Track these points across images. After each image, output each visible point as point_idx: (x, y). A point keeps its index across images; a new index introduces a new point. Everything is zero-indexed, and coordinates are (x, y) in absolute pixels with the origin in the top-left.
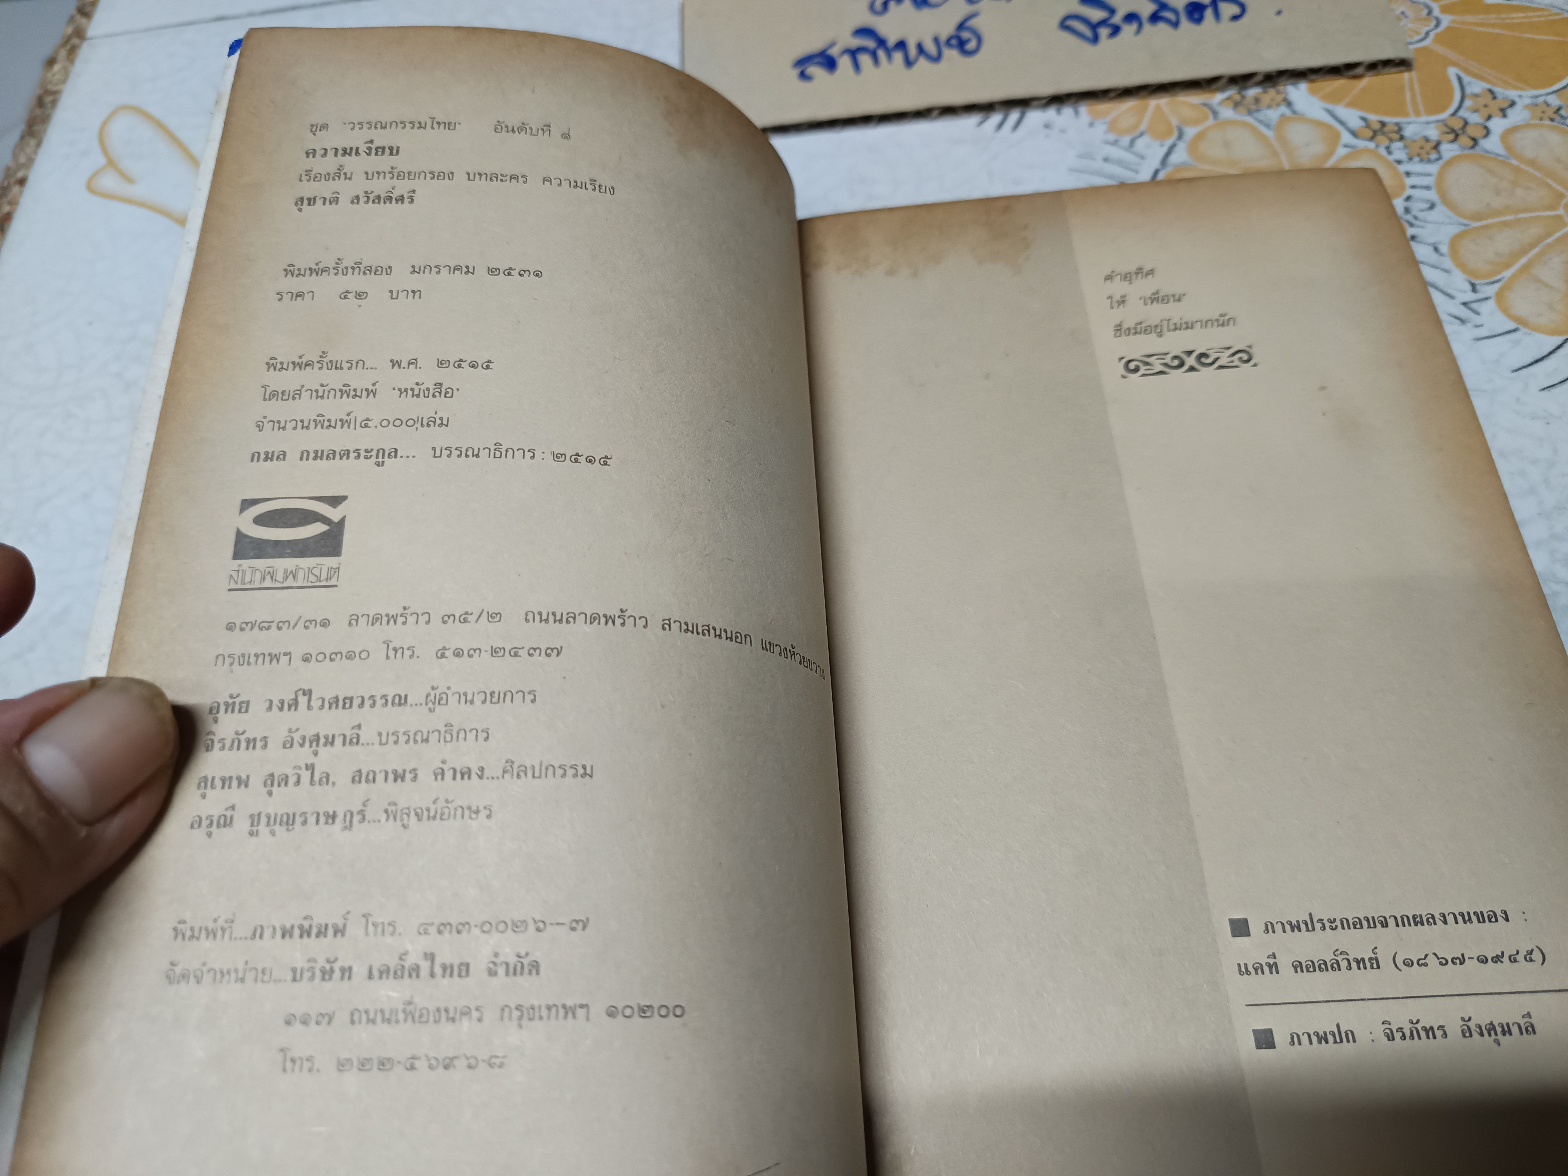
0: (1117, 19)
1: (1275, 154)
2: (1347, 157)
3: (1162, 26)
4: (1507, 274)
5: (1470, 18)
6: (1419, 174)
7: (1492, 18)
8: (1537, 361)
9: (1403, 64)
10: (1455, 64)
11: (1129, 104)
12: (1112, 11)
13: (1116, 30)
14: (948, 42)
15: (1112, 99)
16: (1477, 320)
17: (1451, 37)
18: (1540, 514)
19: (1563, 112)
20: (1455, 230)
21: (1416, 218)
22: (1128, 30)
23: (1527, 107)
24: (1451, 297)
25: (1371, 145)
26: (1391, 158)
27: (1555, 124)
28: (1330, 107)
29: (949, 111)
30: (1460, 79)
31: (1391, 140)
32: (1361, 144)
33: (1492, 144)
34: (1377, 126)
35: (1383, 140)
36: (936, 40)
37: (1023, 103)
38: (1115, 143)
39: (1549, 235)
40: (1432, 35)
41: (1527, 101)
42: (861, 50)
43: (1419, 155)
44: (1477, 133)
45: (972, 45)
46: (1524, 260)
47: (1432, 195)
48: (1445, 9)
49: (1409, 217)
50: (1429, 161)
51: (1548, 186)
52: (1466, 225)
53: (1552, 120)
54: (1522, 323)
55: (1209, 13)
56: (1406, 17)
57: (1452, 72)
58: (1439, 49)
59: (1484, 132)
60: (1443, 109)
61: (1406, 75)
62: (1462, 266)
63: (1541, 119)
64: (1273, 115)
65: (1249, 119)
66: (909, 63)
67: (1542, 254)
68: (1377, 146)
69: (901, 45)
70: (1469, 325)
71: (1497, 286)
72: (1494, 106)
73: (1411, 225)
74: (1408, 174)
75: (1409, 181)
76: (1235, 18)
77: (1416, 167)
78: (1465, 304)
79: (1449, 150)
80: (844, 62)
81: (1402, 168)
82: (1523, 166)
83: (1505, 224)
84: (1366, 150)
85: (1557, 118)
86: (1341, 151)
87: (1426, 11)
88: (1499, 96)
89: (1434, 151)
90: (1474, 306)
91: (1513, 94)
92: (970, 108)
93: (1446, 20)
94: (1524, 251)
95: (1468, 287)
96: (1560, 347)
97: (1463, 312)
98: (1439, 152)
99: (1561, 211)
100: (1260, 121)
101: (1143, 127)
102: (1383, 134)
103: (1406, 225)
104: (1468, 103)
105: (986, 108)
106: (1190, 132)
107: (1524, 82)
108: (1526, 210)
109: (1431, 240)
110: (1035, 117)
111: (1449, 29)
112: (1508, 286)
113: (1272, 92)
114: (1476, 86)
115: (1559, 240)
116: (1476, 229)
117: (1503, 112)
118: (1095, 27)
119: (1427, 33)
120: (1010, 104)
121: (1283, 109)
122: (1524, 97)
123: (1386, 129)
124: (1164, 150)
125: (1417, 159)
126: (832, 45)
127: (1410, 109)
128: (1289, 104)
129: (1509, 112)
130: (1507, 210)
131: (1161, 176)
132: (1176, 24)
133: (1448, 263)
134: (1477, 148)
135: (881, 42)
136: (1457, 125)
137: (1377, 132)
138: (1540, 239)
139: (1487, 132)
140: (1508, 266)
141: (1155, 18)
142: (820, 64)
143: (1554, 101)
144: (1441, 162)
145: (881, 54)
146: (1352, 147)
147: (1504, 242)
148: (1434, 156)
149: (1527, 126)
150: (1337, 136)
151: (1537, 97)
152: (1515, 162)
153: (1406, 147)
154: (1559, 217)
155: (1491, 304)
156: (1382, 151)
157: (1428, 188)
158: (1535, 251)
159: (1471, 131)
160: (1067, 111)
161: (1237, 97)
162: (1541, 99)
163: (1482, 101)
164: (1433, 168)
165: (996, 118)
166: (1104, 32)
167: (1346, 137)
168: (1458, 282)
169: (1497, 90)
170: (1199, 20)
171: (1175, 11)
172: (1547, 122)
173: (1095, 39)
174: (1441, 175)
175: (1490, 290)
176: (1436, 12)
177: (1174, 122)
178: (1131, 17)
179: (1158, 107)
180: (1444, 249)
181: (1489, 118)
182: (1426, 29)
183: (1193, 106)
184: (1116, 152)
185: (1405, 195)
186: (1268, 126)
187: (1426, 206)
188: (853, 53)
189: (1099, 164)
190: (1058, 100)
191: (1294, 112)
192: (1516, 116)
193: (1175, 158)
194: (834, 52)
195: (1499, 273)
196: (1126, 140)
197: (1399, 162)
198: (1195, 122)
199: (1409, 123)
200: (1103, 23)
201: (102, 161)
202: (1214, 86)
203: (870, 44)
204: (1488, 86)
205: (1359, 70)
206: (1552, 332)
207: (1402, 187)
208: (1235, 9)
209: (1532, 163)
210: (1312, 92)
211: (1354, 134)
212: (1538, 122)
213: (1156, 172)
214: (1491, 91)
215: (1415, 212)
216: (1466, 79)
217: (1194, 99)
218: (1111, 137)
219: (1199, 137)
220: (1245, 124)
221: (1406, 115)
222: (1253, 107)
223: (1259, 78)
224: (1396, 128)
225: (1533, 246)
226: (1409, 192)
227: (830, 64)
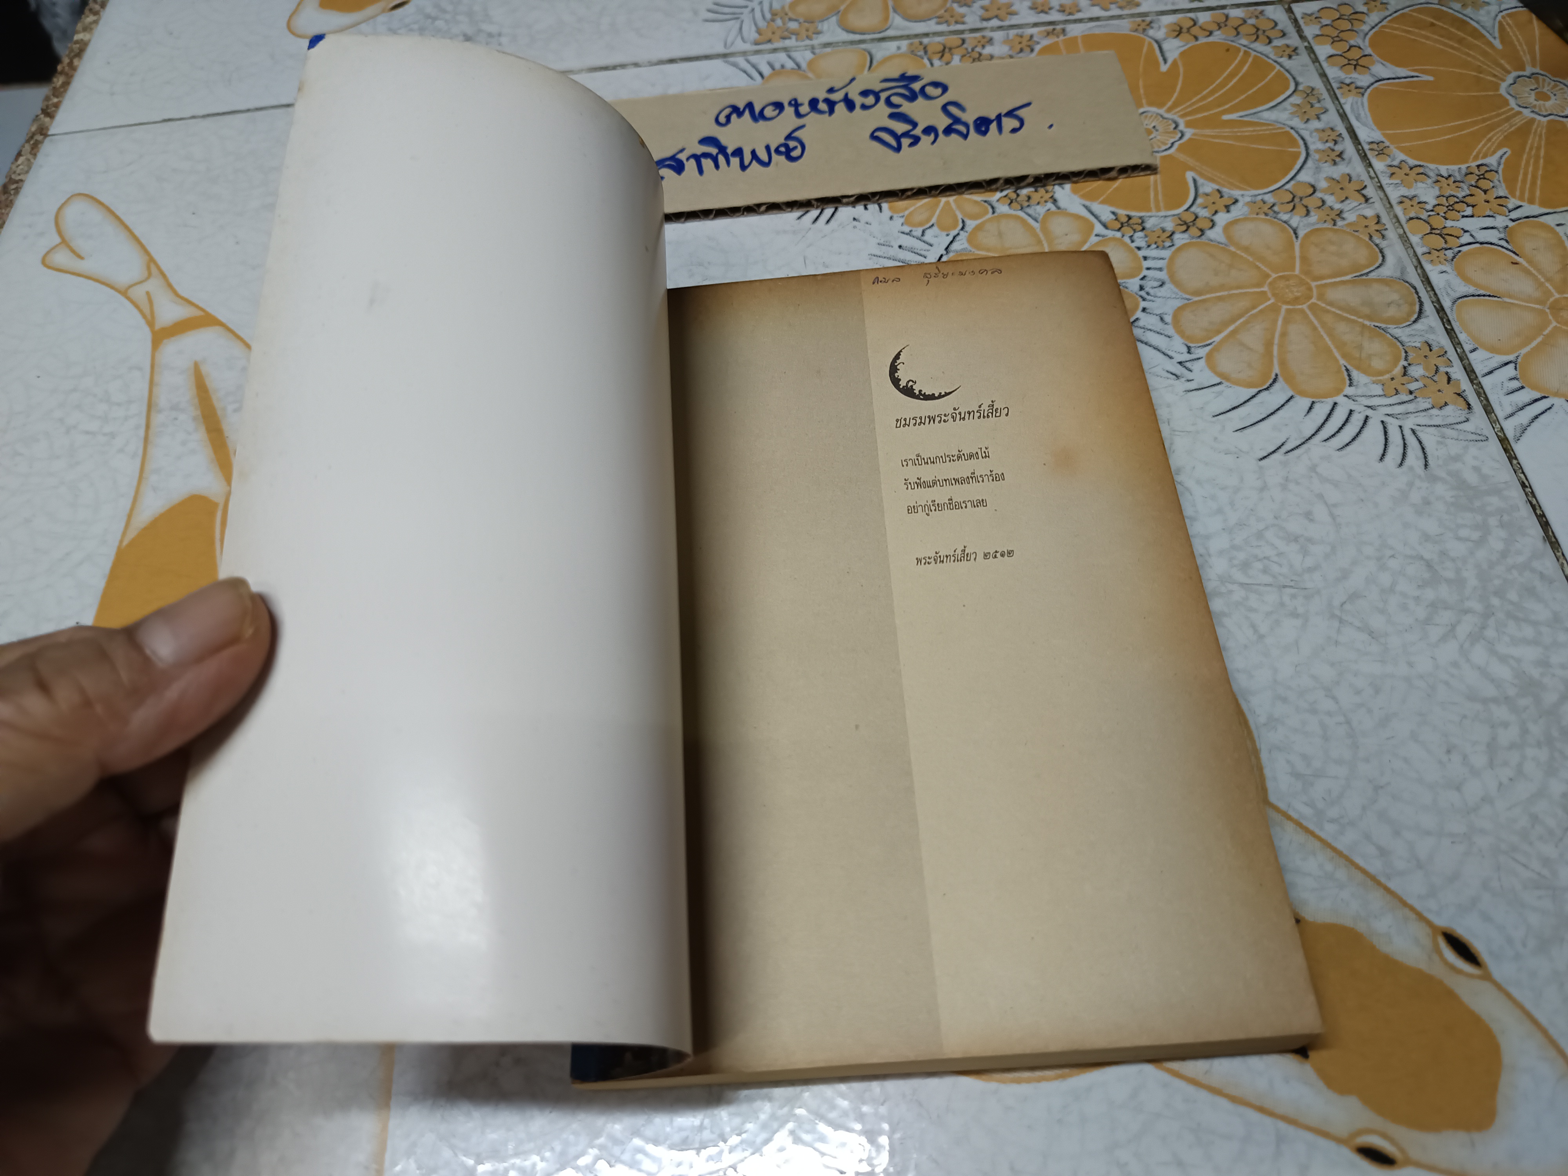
0: (918, 131)
1: (1039, 242)
2: (1097, 244)
3: (954, 136)
4: (1217, 339)
5: (1208, 132)
6: (1154, 258)
7: (1226, 131)
8: (1234, 408)
9: (1149, 169)
10: (1192, 169)
11: (924, 202)
12: (915, 125)
13: (916, 140)
14: (777, 151)
15: (908, 197)
16: (1190, 375)
17: (1193, 147)
18: (1224, 529)
19: (1276, 208)
20: (1178, 303)
21: (1148, 294)
22: (926, 140)
23: (1247, 204)
24: (1171, 358)
25: (1118, 235)
26: (1133, 245)
27: (1267, 217)
28: (1088, 203)
29: (773, 207)
30: (1195, 181)
31: (1135, 231)
32: (1110, 233)
33: (1215, 234)
34: (1125, 219)
35: (1128, 231)
36: (768, 148)
37: (836, 201)
38: (909, 234)
39: (1254, 308)
40: (1176, 145)
41: (1248, 199)
42: (706, 155)
43: (1156, 243)
44: (1205, 224)
45: (796, 153)
46: (1231, 328)
47: (1163, 275)
48: (1188, 125)
49: (1143, 293)
50: (1164, 248)
51: (1258, 268)
52: (1188, 299)
53: (1266, 214)
54: (1225, 378)
55: (993, 126)
56: (1157, 130)
57: (1189, 175)
58: (1182, 157)
59: (1211, 224)
60: (1179, 206)
61: (1152, 178)
62: (1181, 333)
63: (1257, 214)
64: (1040, 210)
65: (1021, 214)
66: (743, 167)
67: (1247, 322)
68: (1123, 236)
69: (739, 152)
70: (1183, 380)
71: (1208, 348)
72: (1221, 203)
73: (1144, 299)
74: (1145, 258)
75: (1146, 264)
76: (1014, 131)
77: (1152, 252)
78: (1180, 363)
79: (1180, 239)
80: (691, 166)
81: (1141, 253)
82: (1238, 252)
83: (1220, 299)
84: (1114, 239)
85: (1271, 213)
86: (1093, 240)
87: (1174, 126)
88: (1226, 196)
89: (1168, 239)
90: (1188, 365)
91: (1236, 193)
92: (792, 205)
93: (1189, 133)
94: (1233, 320)
95: (1185, 350)
96: (1253, 397)
97: (1179, 370)
98: (1172, 240)
99: (1265, 288)
100: (1029, 215)
101: (933, 220)
102: (1128, 225)
103: (1140, 299)
104: (1200, 201)
105: (805, 205)
106: (971, 224)
107: (1247, 182)
108: (1238, 288)
109: (1158, 312)
110: (845, 212)
111: (1190, 139)
112: (1217, 349)
113: (1042, 191)
114: (1207, 187)
115: (1261, 311)
116: (1196, 302)
117: (1227, 208)
118: (898, 138)
119: (1173, 144)
120: (824, 202)
121: (1050, 205)
122: (1245, 195)
123: (1131, 222)
124: (950, 238)
125: (1154, 246)
126: (682, 151)
127: (1152, 205)
128: (1055, 201)
129: (1232, 208)
130: (1222, 287)
131: (944, 259)
132: (965, 136)
133: (1170, 330)
134: (1203, 237)
135: (722, 150)
136: (1189, 218)
137: (1124, 224)
138: (1247, 311)
139: (1213, 224)
140: (1219, 332)
141: (948, 131)
142: (670, 167)
143: (1270, 199)
144: (1173, 249)
145: (721, 158)
146: (1103, 236)
147: (1218, 313)
148: (1168, 244)
149: (1246, 219)
150: (1092, 227)
151: (1256, 196)
152: (1232, 249)
153: (1146, 236)
154: (1264, 293)
155: (1202, 362)
156: (1127, 240)
157: (1160, 269)
158: (1242, 320)
159: (1200, 223)
160: (874, 207)
161: (1014, 196)
162: (1260, 198)
163: (1211, 199)
164: (1166, 254)
165: (814, 213)
166: (905, 142)
167: (1098, 228)
168: (1177, 346)
169: (1225, 190)
170: (984, 133)
171: (967, 125)
172: (1263, 216)
173: (898, 149)
174: (1172, 259)
175: (1202, 352)
176: (1182, 127)
177: (960, 216)
178: (930, 130)
179: (948, 203)
180: (1168, 319)
181: (1216, 212)
182: (1172, 140)
183: (976, 202)
184: (907, 241)
185: (1141, 276)
186: (1036, 220)
187: (1157, 284)
188: (697, 158)
189: (894, 252)
190: (863, 199)
191: (1059, 208)
192: (1237, 211)
193: (956, 246)
194: (682, 157)
195: (1210, 338)
196: (918, 232)
197: (1139, 248)
198: (974, 217)
199: (1151, 217)
200: (906, 134)
201: (58, 240)
202: (994, 187)
203: (714, 151)
204: (1217, 187)
205: (1113, 174)
206: (1249, 385)
207: (1140, 269)
208: (1016, 124)
209: (1246, 249)
210: (1074, 191)
211: (1105, 226)
212: (1255, 216)
213: (941, 256)
214: (1219, 191)
215: (1147, 289)
216: (1200, 181)
217: (977, 197)
218: (907, 229)
219: (978, 228)
220: (1017, 218)
221: (1149, 210)
222: (1026, 204)
223: (1030, 180)
224: (1140, 221)
225: (1240, 316)
226: (1145, 272)
227: (678, 167)
